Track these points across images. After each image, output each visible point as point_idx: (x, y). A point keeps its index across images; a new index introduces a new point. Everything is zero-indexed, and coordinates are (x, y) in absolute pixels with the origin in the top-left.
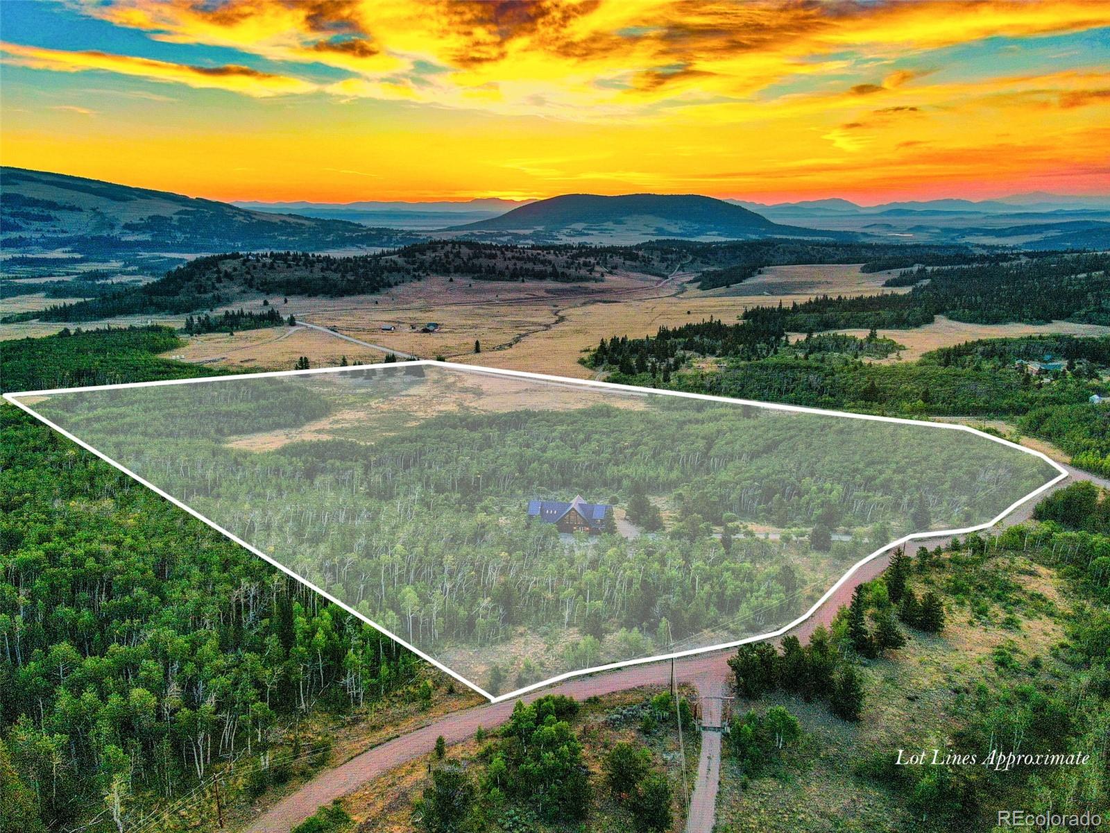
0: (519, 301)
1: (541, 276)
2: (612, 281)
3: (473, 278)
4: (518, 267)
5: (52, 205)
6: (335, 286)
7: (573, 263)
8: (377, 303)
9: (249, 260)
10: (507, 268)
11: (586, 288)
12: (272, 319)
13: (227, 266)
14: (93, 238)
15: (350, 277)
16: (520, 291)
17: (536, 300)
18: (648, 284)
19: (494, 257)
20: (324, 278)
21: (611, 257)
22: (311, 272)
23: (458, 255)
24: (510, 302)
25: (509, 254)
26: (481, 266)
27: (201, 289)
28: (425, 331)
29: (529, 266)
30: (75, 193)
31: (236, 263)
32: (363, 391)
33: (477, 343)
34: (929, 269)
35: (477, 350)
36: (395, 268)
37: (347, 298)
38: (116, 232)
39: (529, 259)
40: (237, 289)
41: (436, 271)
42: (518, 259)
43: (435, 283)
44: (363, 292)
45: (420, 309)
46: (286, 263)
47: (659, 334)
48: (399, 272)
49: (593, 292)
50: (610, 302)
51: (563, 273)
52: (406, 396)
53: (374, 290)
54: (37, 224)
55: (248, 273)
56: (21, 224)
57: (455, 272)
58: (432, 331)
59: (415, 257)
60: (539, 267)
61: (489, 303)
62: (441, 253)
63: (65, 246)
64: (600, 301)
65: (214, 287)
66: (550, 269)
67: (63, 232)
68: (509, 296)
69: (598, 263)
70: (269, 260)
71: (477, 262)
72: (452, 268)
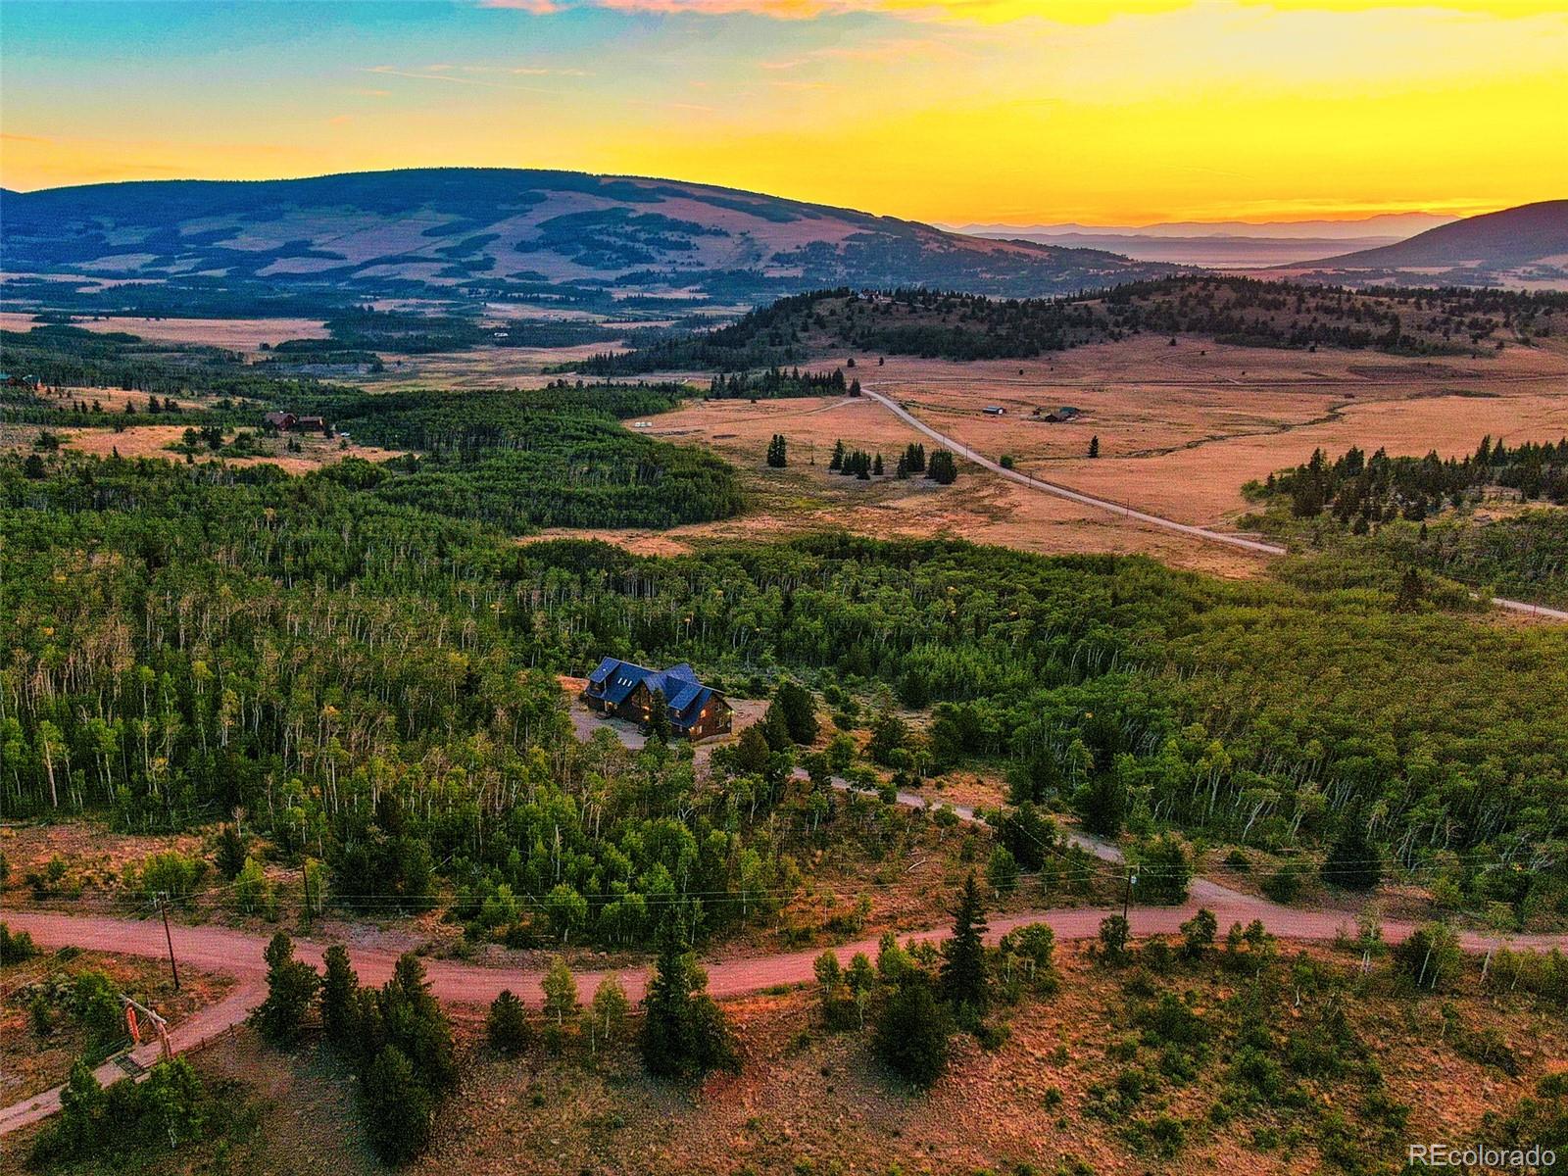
0: (1282, 385)
1: (1357, 342)
3: (1216, 341)
4: (1317, 325)
5: (696, 229)
6: (970, 342)
8: (1021, 372)
9: (858, 300)
10: (1293, 326)
11: (1442, 368)
12: (832, 385)
13: (821, 309)
14: (732, 273)
15: (1002, 329)
16: (1297, 367)
19: (1278, 305)
20: (959, 331)
22: (944, 320)
23: (1205, 302)
24: (1262, 385)
25: (1312, 303)
26: (1242, 320)
27: (775, 339)
28: (1051, 419)
29: (1344, 323)
30: (729, 213)
31: (837, 303)
33: (1095, 441)
35: (1091, 453)
36: (1084, 320)
37: (976, 363)
38: (763, 266)
40: (825, 341)
41: (1153, 328)
42: (1328, 311)
43: (1146, 346)
46: (911, 304)
49: (1456, 374)
50: (1477, 395)
51: (1406, 338)
53: (1030, 353)
54: (672, 255)
55: (849, 318)
56: (654, 254)
57: (1189, 329)
58: (1060, 421)
59: (1127, 302)
61: (1223, 384)
62: (1176, 297)
63: (694, 283)
64: (1457, 393)
65: (794, 338)
67: (700, 264)
68: (1268, 374)
69: (1507, 324)
70: (888, 300)
71: (1236, 314)
72: (1184, 322)
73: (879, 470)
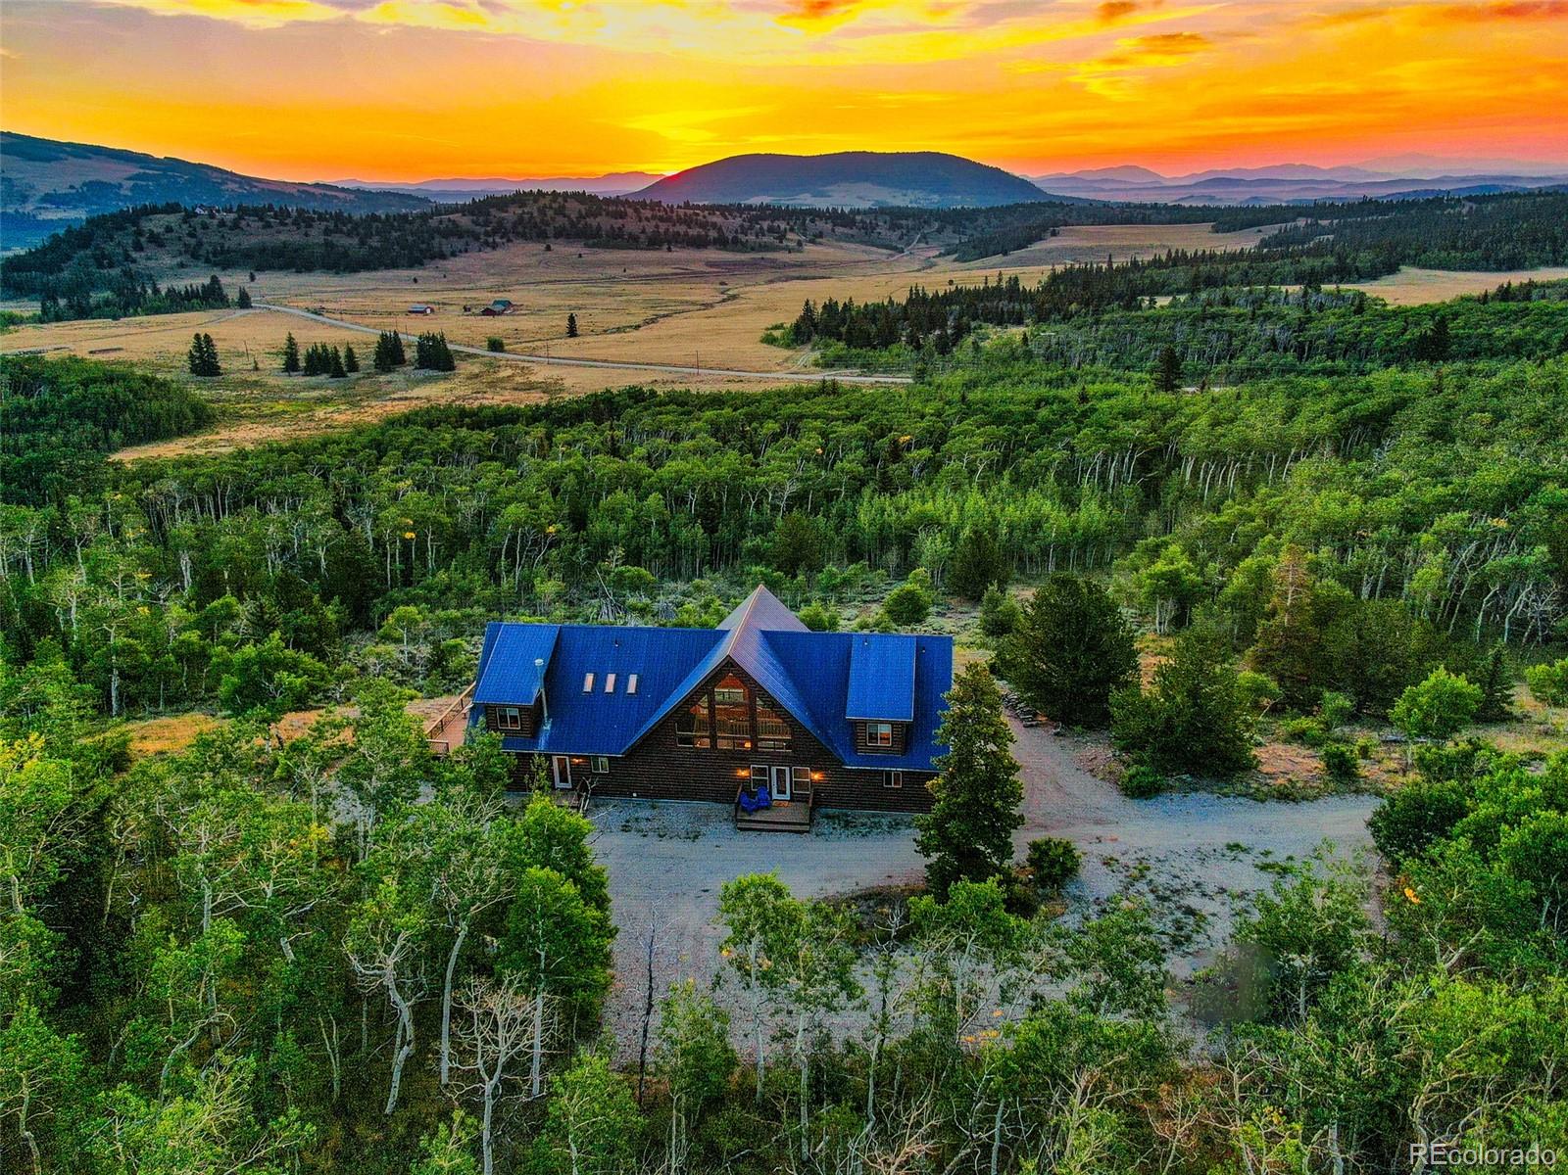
0: (662, 278)
1: (700, 243)
2: (812, 252)
3: (587, 245)
4: (661, 231)
6: (345, 254)
7: (751, 228)
8: (416, 280)
9: (196, 215)
10: (643, 232)
11: (773, 261)
13: (155, 224)
15: (375, 242)
16: (663, 263)
17: (688, 276)
18: (873, 257)
19: (622, 215)
20: (327, 244)
21: (812, 221)
22: (306, 235)
23: (561, 211)
24: (647, 279)
25: (648, 213)
26: (599, 228)
27: (103, 261)
28: (488, 312)
29: (681, 229)
31: (173, 219)
32: (315, 394)
33: (572, 319)
34: (1324, 223)
35: (572, 332)
36: (455, 231)
37: (363, 275)
38: (29, 208)
39: (680, 221)
41: (524, 236)
43: (522, 253)
44: (394, 265)
45: (490, 289)
46: (261, 219)
47: (910, 301)
48: (461, 237)
49: (786, 265)
50: (814, 278)
51: (734, 240)
52: (401, 399)
53: (415, 262)
55: (191, 235)
57: (557, 236)
58: (500, 313)
59: (489, 214)
60: (694, 232)
61: (612, 280)
62: (532, 208)
64: (798, 278)
65: (127, 257)
66: (713, 234)
68: (644, 271)
69: (792, 230)
70: (232, 216)
71: (593, 222)
72: (550, 231)
73: (353, 366)
